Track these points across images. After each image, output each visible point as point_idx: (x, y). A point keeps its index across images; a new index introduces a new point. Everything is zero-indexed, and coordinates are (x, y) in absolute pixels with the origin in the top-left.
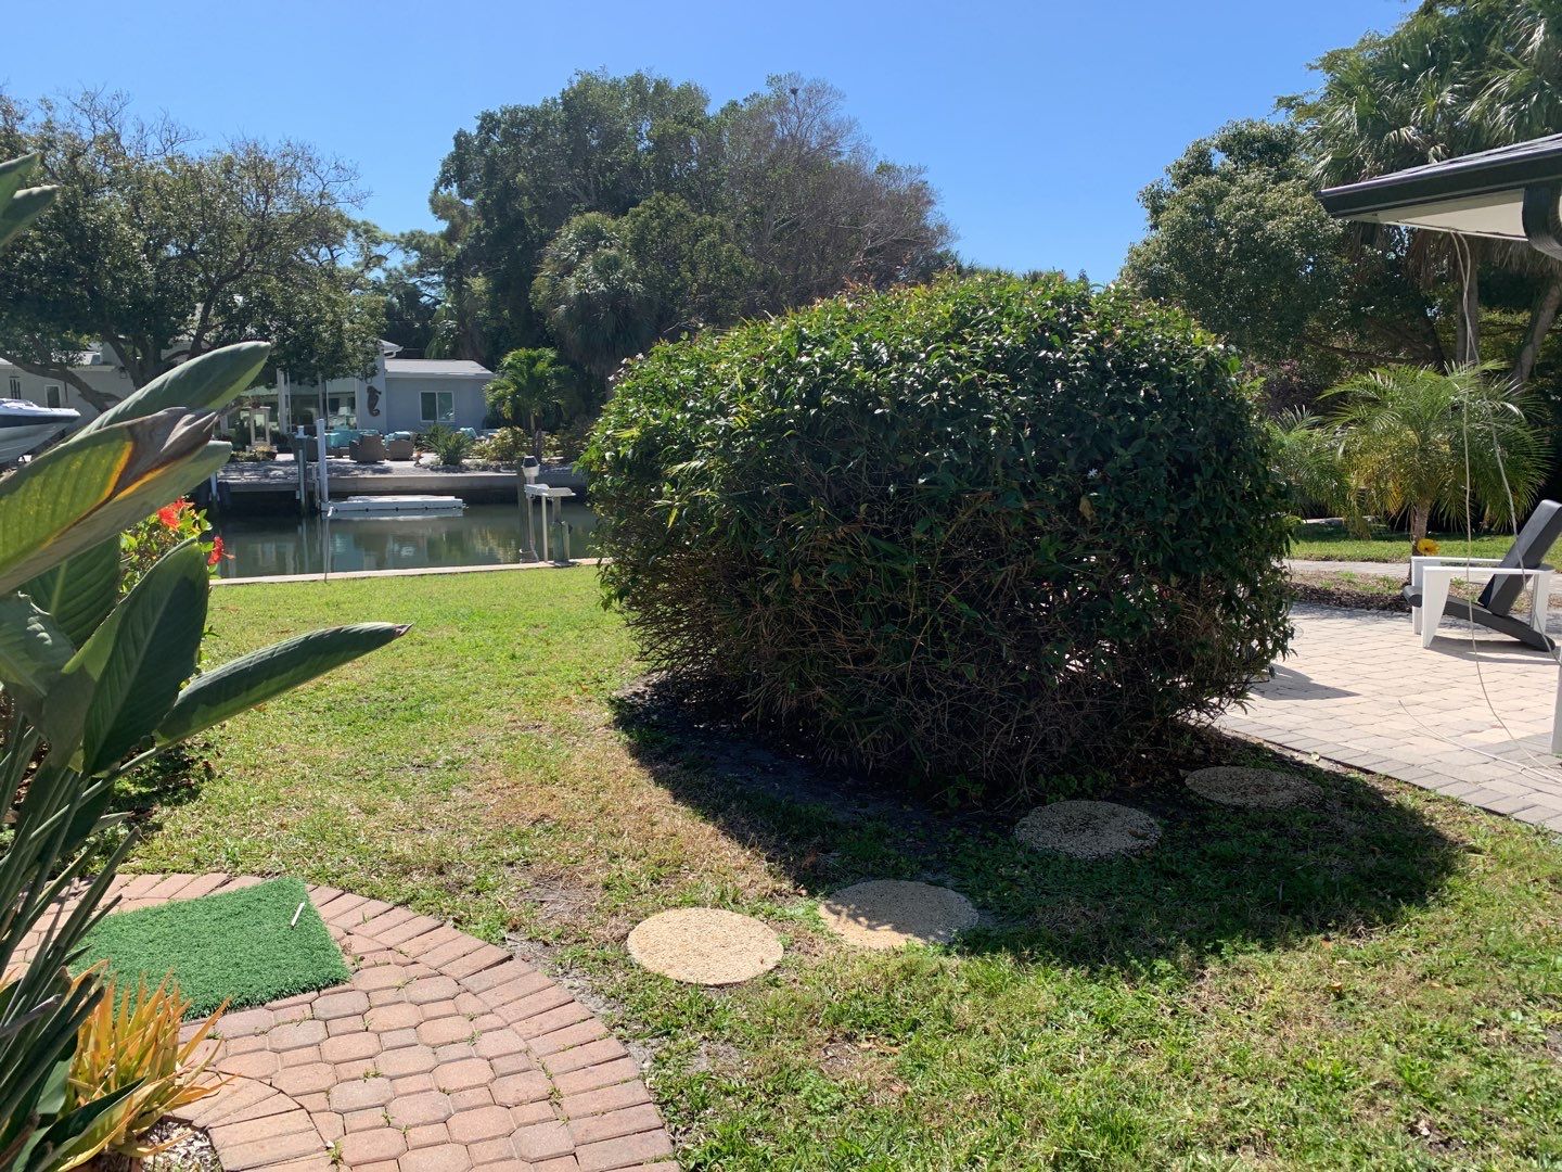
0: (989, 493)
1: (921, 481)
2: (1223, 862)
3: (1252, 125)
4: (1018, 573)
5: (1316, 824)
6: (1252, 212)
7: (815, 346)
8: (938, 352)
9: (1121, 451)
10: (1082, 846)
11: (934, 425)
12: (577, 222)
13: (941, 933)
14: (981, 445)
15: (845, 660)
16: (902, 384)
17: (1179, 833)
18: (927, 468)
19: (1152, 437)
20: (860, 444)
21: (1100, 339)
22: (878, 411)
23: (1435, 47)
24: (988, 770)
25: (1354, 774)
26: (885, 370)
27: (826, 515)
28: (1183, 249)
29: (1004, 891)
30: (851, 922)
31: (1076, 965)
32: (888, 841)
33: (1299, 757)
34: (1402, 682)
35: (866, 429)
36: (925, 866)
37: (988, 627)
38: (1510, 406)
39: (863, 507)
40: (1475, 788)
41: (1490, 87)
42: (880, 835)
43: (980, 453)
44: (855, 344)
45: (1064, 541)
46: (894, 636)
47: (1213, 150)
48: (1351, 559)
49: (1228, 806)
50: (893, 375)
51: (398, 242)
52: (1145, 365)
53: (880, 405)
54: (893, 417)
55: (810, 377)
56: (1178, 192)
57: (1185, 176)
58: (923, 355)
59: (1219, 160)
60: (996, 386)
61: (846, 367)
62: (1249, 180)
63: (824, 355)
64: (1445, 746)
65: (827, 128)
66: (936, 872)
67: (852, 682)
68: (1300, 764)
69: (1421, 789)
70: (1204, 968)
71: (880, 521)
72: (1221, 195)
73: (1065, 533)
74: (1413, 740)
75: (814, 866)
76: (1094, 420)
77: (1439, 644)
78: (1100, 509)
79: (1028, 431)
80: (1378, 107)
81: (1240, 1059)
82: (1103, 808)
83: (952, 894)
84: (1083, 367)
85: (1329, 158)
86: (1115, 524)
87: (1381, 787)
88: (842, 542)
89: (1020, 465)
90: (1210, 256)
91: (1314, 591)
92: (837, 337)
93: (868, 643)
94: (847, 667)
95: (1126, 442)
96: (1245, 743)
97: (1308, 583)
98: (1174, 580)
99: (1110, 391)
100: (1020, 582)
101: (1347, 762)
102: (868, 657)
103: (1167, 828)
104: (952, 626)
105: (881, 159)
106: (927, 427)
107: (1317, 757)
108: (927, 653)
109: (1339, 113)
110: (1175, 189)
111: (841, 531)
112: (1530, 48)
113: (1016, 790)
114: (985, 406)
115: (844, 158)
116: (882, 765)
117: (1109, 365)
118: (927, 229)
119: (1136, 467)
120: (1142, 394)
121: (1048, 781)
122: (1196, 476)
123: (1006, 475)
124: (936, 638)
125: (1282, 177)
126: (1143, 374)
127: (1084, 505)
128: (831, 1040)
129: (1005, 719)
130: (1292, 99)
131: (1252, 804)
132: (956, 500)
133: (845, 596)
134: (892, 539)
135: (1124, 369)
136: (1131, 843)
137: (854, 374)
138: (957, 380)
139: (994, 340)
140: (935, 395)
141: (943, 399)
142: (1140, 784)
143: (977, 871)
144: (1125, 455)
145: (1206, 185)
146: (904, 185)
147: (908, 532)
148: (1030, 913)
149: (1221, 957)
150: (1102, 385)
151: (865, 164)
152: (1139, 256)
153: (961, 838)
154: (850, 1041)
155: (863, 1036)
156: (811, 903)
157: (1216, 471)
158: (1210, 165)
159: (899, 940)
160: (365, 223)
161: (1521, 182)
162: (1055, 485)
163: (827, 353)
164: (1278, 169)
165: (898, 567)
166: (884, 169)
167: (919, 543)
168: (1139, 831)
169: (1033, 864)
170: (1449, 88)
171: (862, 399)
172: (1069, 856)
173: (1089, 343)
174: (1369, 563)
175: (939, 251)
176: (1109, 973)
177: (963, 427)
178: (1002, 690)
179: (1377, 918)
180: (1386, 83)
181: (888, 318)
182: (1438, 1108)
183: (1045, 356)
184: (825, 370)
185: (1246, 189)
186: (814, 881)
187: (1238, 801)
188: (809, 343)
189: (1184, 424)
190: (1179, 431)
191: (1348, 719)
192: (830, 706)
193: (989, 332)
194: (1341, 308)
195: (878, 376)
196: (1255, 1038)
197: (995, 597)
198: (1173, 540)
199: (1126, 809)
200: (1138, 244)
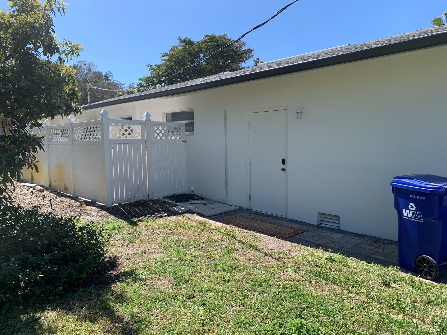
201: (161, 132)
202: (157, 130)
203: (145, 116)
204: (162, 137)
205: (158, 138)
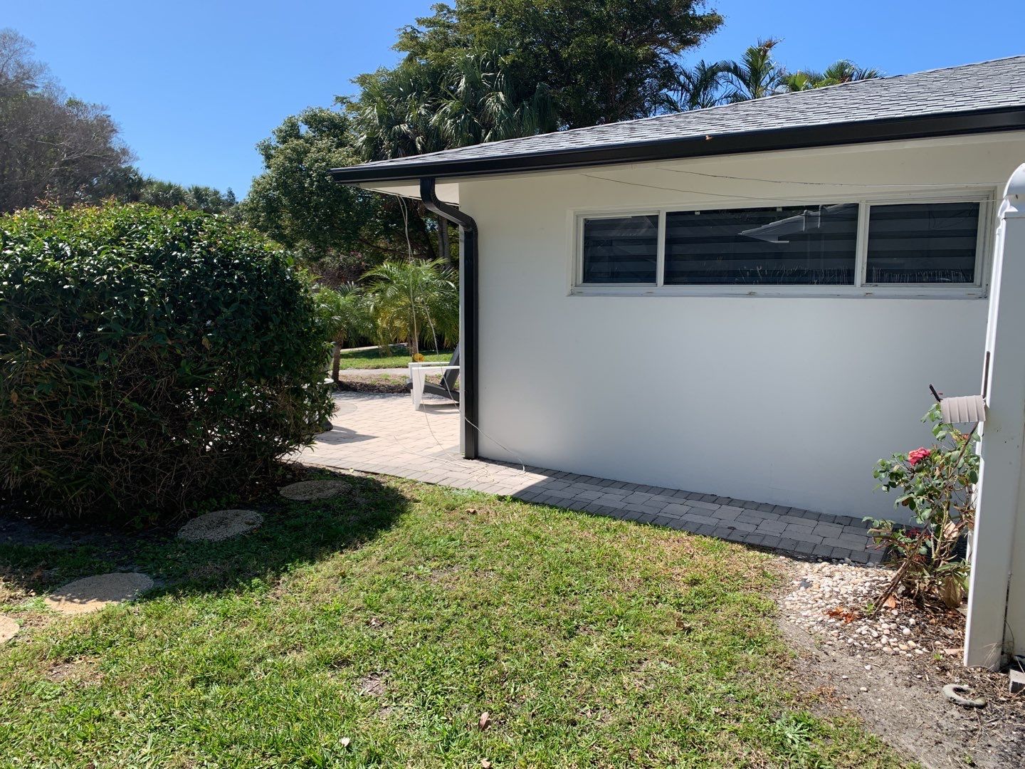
0: (146, 336)
1: (99, 329)
2: (296, 528)
3: (321, 111)
4: (169, 382)
5: (346, 502)
6: (324, 164)
7: (16, 243)
8: (106, 251)
9: (225, 310)
10: (217, 535)
11: (106, 295)
13: (129, 596)
14: (138, 308)
15: (56, 447)
16: (82, 270)
17: (273, 519)
18: (102, 321)
19: (242, 302)
20: (55, 307)
21: (210, 245)
22: (66, 287)
23: (415, 81)
24: (159, 502)
25: (369, 476)
26: (69, 261)
27: (33, 354)
28: (286, 183)
29: (169, 566)
30: (68, 603)
31: (209, 592)
32: (94, 555)
33: (343, 472)
34: (401, 428)
35: (58, 297)
36: (120, 563)
37: (151, 415)
38: (450, 283)
39: (60, 347)
40: (423, 473)
41: (442, 108)
42: (89, 552)
43: (139, 312)
44: (46, 243)
45: (195, 362)
46: (89, 427)
47: (300, 123)
48: (390, 367)
49: (302, 501)
50: (75, 264)
52: (237, 261)
53: (67, 283)
54: (77, 291)
55: (14, 264)
56: (282, 147)
57: (284, 137)
58: (95, 252)
59: (304, 130)
60: (146, 272)
61: (40, 258)
62: (321, 144)
63: (23, 250)
64: (416, 456)
65: (21, 66)
66: (127, 566)
67: (61, 460)
68: (344, 475)
69: (400, 478)
70: (279, 579)
71: (74, 356)
72: (306, 152)
73: (196, 357)
74: (401, 456)
75: (40, 578)
76: (208, 293)
77: (423, 408)
78: (215, 344)
79: (167, 299)
80: (388, 110)
81: (293, 615)
82: (231, 512)
83: (137, 575)
84: (199, 262)
85: (365, 136)
86: (225, 351)
87: (382, 480)
88: (47, 370)
89: (165, 318)
90: (302, 188)
91: (366, 386)
92: (33, 238)
93: (71, 433)
94: (57, 450)
95: (227, 305)
96: (315, 469)
97: (364, 382)
98: (263, 381)
99: (216, 276)
100: (171, 387)
101: (367, 470)
102: (73, 442)
103: (266, 518)
104: (129, 417)
105: (70, 96)
106: (102, 296)
107: (352, 470)
108: (113, 435)
109: (368, 111)
110: (278, 145)
111: (45, 363)
112: (459, 90)
113: (179, 512)
114: (140, 284)
115: (38, 91)
116: (88, 511)
117: (215, 261)
118: (113, 150)
119: (234, 319)
120: (236, 277)
121: (199, 504)
122: (270, 323)
123: (156, 325)
124: (119, 426)
125: (341, 144)
126: (236, 267)
127: (205, 341)
128: (55, 665)
129: (168, 470)
130: (344, 98)
131: (315, 498)
132: (124, 340)
133: (53, 405)
134: (84, 366)
135: (225, 262)
136: (246, 528)
137: (47, 262)
138: (119, 268)
139: (144, 244)
140: (105, 277)
141: (111, 280)
142: (254, 498)
143: (153, 560)
144: (227, 312)
145: (297, 145)
146: (91, 117)
147: (94, 362)
148: (185, 574)
149: (288, 572)
150: (212, 272)
151: (56, 98)
152: (259, 185)
153: (145, 545)
154: (68, 662)
155: (77, 659)
156: (39, 598)
157: (282, 320)
158: (299, 132)
159: (101, 605)
161: (418, 176)
162: (187, 330)
163: (26, 248)
164: (339, 139)
165: (89, 383)
166: (72, 103)
167: (103, 368)
168: (251, 521)
169: (188, 549)
170: (423, 106)
171: (54, 279)
172: (210, 541)
173: (203, 248)
174: (399, 369)
175: (123, 166)
176: (228, 592)
177: (125, 296)
178: (164, 452)
179: (366, 539)
180: (393, 97)
181: (71, 226)
182: (380, 612)
183: (176, 255)
184: (24, 260)
185: (319, 150)
186: (40, 587)
187: (307, 498)
188: (11, 241)
189: (262, 294)
190: (259, 298)
191: (371, 450)
192: (46, 477)
193: (140, 239)
194: (379, 224)
195: (65, 265)
196: (302, 605)
197: (156, 397)
198: (260, 360)
199: (245, 511)
200: (258, 177)
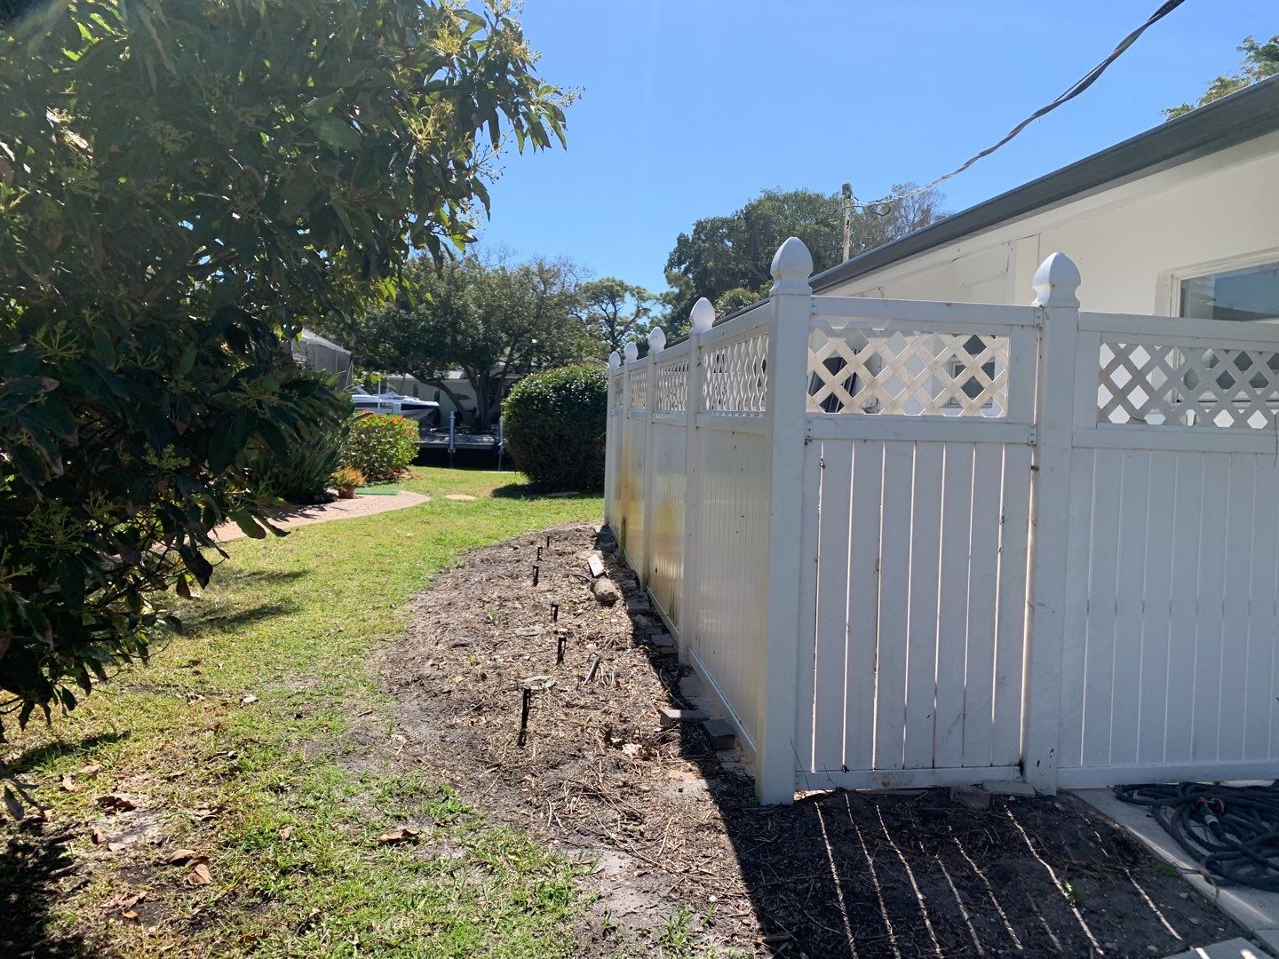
12: (728, 295)
51: (658, 299)
160: (638, 288)
201: (1138, 377)
202: (1112, 366)
203: (1041, 282)
204: (1146, 409)
205: (1119, 416)
